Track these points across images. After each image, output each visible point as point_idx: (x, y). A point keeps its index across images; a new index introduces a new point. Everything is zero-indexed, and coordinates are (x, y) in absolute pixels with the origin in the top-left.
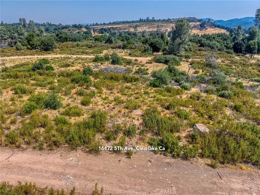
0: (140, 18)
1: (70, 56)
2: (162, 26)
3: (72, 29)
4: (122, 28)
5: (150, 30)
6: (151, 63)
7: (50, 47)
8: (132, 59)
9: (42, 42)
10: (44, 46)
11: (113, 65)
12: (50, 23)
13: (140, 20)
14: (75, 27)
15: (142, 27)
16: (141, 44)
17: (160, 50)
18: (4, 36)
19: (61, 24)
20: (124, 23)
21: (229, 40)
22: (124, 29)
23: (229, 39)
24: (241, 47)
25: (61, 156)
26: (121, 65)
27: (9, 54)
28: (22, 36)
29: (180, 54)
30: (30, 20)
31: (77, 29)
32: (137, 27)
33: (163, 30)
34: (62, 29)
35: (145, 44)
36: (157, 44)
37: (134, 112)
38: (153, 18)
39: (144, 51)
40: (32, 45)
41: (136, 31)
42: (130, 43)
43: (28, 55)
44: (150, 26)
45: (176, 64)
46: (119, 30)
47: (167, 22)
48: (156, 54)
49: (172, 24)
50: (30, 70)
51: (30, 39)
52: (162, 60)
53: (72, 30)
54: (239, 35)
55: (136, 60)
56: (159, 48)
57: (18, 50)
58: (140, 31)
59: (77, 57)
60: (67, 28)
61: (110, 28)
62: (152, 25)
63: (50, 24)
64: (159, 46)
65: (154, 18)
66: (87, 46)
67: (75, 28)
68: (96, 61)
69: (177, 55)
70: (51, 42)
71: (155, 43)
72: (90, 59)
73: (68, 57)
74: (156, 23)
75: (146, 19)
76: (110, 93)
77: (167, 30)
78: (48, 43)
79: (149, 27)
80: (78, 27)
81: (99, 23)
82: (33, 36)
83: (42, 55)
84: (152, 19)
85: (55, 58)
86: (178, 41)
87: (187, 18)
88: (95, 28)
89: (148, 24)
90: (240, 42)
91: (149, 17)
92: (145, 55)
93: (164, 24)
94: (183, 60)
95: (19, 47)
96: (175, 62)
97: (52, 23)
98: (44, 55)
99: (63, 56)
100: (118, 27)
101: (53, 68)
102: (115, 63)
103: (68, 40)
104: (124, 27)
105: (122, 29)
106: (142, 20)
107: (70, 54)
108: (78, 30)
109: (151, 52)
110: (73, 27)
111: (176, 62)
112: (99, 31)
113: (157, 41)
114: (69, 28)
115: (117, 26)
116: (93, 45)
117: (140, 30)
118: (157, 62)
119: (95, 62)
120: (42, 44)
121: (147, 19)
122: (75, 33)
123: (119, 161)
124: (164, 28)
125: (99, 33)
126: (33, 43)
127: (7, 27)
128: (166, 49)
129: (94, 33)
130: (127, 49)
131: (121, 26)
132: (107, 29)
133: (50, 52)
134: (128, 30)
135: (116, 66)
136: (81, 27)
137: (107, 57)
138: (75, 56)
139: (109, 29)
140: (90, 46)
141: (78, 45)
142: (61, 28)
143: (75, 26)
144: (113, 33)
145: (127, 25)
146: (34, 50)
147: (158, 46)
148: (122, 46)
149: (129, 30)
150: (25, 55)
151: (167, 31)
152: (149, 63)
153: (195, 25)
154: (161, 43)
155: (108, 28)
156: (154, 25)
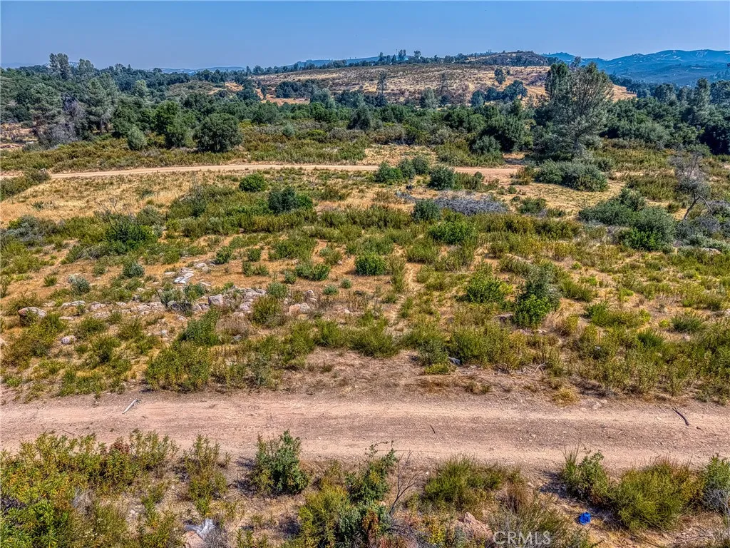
0: (381, 54)
2: (452, 76)
3: (199, 83)
4: (340, 81)
5: (418, 87)
10: (213, 137)
12: (127, 68)
13: (381, 58)
14: (206, 79)
15: (396, 80)
19: (160, 71)
20: (338, 65)
21: (669, 117)
22: (347, 84)
23: (669, 115)
24: (726, 136)
28: (98, 108)
30: (81, 60)
31: (210, 83)
33: (455, 86)
34: (168, 84)
35: (457, 128)
36: (509, 130)
38: (417, 53)
41: (383, 90)
44: (416, 76)
46: (331, 86)
47: (463, 65)
49: (476, 71)
52: (556, 175)
53: (200, 87)
54: (701, 104)
57: (135, 150)
58: (392, 90)
60: (182, 82)
61: (307, 81)
62: (423, 72)
63: (129, 69)
64: (515, 137)
65: (419, 52)
66: (311, 138)
67: (207, 82)
74: (432, 67)
75: (397, 54)
77: (467, 87)
78: (223, 131)
79: (414, 79)
80: (214, 80)
81: (264, 67)
82: (175, 111)
84: (413, 55)
87: (512, 53)
88: (264, 80)
89: (410, 69)
90: (722, 126)
91: (405, 51)
93: (455, 71)
95: (138, 142)
97: (134, 68)
100: (328, 79)
104: (345, 80)
105: (341, 85)
106: (386, 60)
108: (216, 86)
109: (499, 152)
110: (200, 80)
112: (276, 91)
113: (508, 124)
114: (188, 80)
115: (323, 76)
116: (328, 135)
117: (392, 87)
118: (540, 182)
119: (382, 182)
121: (400, 56)
124: (457, 81)
125: (278, 97)
126: (175, 131)
127: (17, 81)
129: (264, 97)
130: (420, 144)
131: (334, 75)
132: (298, 83)
133: (230, 155)
134: (357, 88)
136: (222, 80)
139: (305, 84)
140: (320, 137)
141: (287, 135)
142: (165, 83)
143: (205, 76)
144: (320, 97)
145: (352, 74)
147: (510, 135)
148: (404, 136)
149: (361, 87)
151: (466, 89)
152: (520, 184)
153: (540, 72)
155: (299, 80)
156: (427, 72)
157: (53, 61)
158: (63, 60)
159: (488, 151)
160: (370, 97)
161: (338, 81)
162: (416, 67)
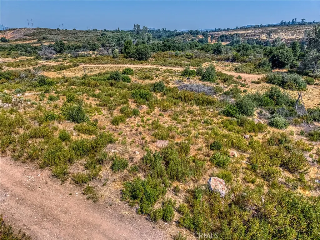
0: (282, 21)
1: (160, 67)
3: (187, 35)
5: (291, 37)
6: (258, 83)
7: (144, 56)
8: (234, 76)
9: (137, 50)
10: (138, 54)
11: (202, 81)
12: (165, 29)
13: (282, 23)
14: (191, 34)
15: (281, 33)
16: (261, 56)
17: (286, 67)
18: (112, 43)
19: (176, 31)
20: (255, 27)
22: (254, 36)
25: (25, 171)
26: (213, 82)
27: (105, 61)
29: (315, 74)
30: (144, 26)
31: (192, 35)
32: (271, 32)
34: (175, 36)
36: (281, 57)
37: (158, 143)
38: (302, 20)
39: (258, 66)
40: (128, 53)
41: (270, 38)
42: (245, 55)
43: (120, 63)
44: (293, 31)
45: (297, 88)
46: (245, 37)
48: (278, 71)
50: (105, 79)
51: (127, 46)
52: (277, 80)
53: (187, 37)
55: (239, 78)
56: (284, 63)
57: (115, 58)
59: (167, 69)
60: (181, 35)
61: (234, 34)
62: (298, 30)
63: (165, 30)
64: (285, 60)
65: (304, 19)
66: (187, 57)
68: (185, 75)
69: (310, 74)
70: (146, 51)
71: (279, 55)
72: (180, 73)
73: (158, 68)
74: (305, 27)
75: (291, 22)
76: (159, 116)
78: (142, 52)
79: (291, 33)
80: (194, 34)
81: (222, 28)
82: (130, 44)
83: (133, 65)
84: (300, 21)
85: (143, 69)
86: (313, 54)
88: (215, 34)
89: (291, 28)
91: (296, 19)
92: (258, 72)
94: (315, 83)
95: (116, 55)
96: (295, 84)
98: (135, 65)
99: (152, 67)
100: (245, 33)
101: (129, 79)
102: (206, 80)
103: (172, 48)
104: (253, 33)
106: (284, 24)
107: (161, 65)
108: (194, 37)
109: (269, 68)
110: (188, 34)
111: (298, 85)
112: (218, 39)
113: (282, 54)
114: (183, 34)
115: (243, 32)
116: (194, 56)
118: (269, 83)
119: (183, 76)
120: (136, 53)
121: (293, 21)
122: (189, 41)
123: (70, 194)
125: (218, 41)
126: (129, 51)
127: (122, 34)
128: (297, 65)
129: (212, 41)
130: (238, 62)
131: (249, 31)
132: (229, 36)
133: (143, 61)
134: (257, 37)
135: (205, 82)
136: (197, 34)
137: (199, 71)
138: (165, 68)
139: (232, 36)
140: (190, 56)
141: (176, 55)
143: (191, 33)
145: (258, 31)
146: (129, 59)
147: (282, 60)
148: (231, 58)
149: (260, 37)
150: (117, 64)
152: (255, 83)
154: (288, 56)
155: (231, 34)
156: (300, 29)
157: (135, 27)
158: (138, 26)
159: (263, 66)
160: (262, 42)
161: (249, 34)
162: (295, 27)
